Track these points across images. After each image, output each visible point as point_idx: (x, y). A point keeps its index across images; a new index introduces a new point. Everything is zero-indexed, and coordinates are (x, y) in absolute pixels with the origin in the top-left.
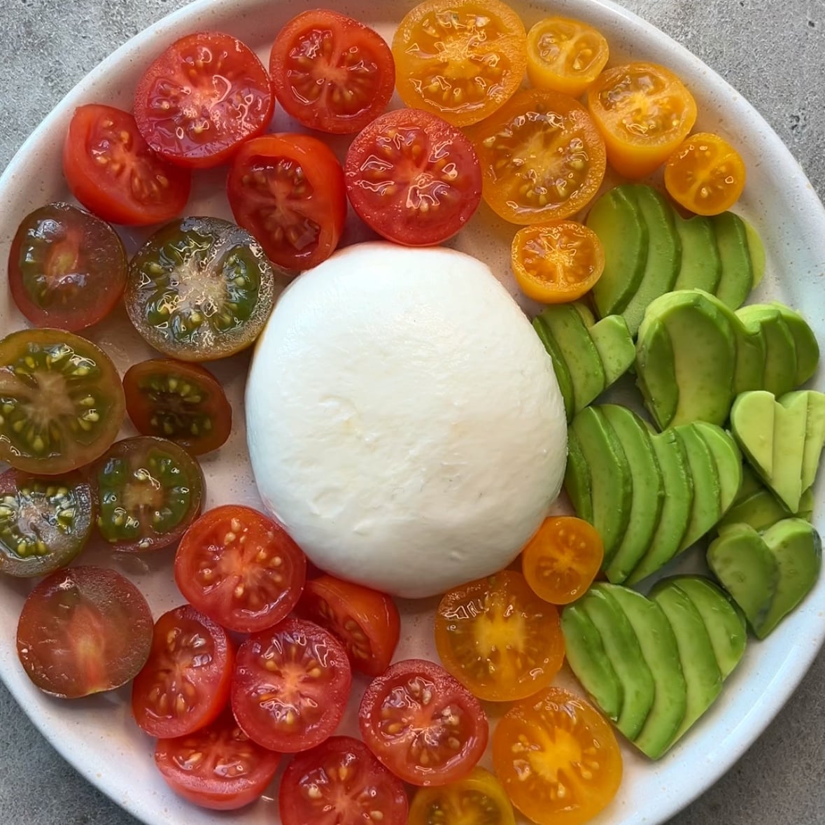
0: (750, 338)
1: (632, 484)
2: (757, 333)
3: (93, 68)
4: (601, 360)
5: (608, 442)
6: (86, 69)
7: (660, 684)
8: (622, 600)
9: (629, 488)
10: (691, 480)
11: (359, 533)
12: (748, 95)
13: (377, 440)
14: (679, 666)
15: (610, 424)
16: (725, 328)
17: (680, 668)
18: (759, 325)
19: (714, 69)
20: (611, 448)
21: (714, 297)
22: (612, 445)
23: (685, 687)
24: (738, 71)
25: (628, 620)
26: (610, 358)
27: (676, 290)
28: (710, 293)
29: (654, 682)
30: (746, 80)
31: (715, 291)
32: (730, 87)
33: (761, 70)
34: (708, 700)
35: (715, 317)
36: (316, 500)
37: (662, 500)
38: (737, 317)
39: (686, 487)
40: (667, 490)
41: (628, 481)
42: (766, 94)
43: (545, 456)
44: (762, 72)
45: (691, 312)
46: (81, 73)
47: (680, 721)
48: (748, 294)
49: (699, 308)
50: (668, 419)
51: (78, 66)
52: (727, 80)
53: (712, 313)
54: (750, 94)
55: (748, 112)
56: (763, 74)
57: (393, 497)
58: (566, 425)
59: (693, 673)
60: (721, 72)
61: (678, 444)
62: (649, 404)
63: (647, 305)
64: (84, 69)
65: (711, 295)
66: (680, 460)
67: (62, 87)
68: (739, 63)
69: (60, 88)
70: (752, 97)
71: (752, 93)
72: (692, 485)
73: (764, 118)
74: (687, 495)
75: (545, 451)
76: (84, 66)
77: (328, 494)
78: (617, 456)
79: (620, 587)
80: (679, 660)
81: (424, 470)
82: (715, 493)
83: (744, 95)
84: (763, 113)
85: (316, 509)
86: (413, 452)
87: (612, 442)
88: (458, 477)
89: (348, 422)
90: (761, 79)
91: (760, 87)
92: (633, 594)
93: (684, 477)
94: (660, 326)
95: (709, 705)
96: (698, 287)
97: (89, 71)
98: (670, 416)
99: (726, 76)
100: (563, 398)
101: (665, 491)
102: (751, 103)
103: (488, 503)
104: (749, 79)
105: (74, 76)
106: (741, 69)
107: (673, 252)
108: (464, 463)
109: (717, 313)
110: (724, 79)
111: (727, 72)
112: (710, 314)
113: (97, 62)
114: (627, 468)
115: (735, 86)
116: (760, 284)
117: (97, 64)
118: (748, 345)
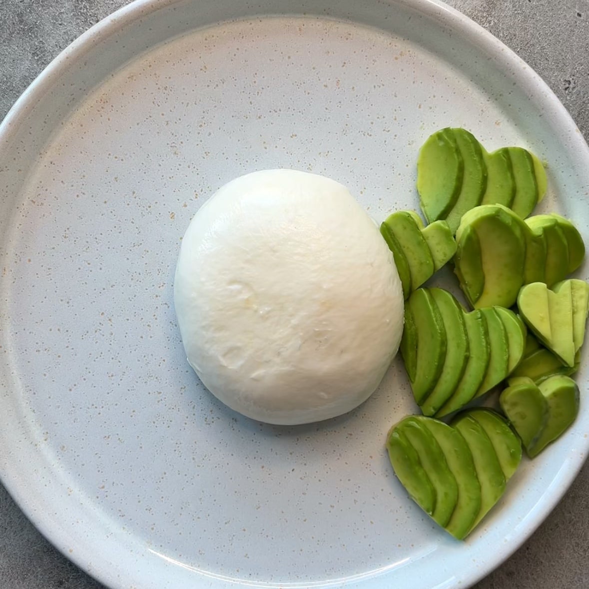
0: (536, 239)
1: (446, 346)
2: (540, 236)
3: (67, 46)
4: (431, 253)
5: (433, 314)
6: (62, 47)
7: (462, 487)
8: (432, 428)
9: (444, 349)
10: (489, 346)
11: (254, 380)
12: (534, 66)
13: (269, 312)
14: (475, 473)
15: (435, 301)
16: (518, 232)
17: (475, 475)
18: (542, 229)
19: (510, 47)
20: (434, 319)
21: (510, 209)
22: (435, 317)
23: (480, 488)
24: (527, 48)
25: (436, 442)
26: (438, 251)
27: (483, 205)
28: (507, 207)
29: (457, 486)
30: (533, 55)
31: (511, 205)
32: (521, 59)
33: (543, 48)
34: (496, 498)
35: (510, 224)
36: (224, 355)
37: (467, 359)
38: (526, 224)
39: (485, 351)
40: (471, 352)
41: (444, 343)
42: (547, 65)
43: (388, 324)
44: (544, 49)
45: (493, 220)
46: (58, 50)
47: (477, 512)
48: (535, 207)
49: (499, 218)
50: (476, 297)
51: (56, 45)
52: (519, 55)
53: (508, 221)
54: (536, 65)
55: (534, 77)
56: (545, 51)
57: (279, 354)
58: (403, 301)
59: (484, 478)
60: (514, 49)
61: (482, 321)
62: (464, 286)
63: (463, 215)
64: (60, 47)
65: (508, 208)
66: (483, 332)
67: (45, 60)
68: (528, 43)
69: (43, 61)
70: (537, 67)
71: (537, 64)
72: (489, 350)
73: (545, 82)
74: (485, 357)
75: (388, 320)
76: (61, 45)
77: (233, 351)
78: (438, 325)
79: (430, 419)
80: (474, 469)
81: (301, 334)
82: (505, 358)
83: (531, 66)
84: (545, 78)
85: (224, 362)
86: (294, 321)
87: (435, 314)
88: (326, 339)
89: (247, 300)
90: (543, 54)
91: (542, 60)
92: (440, 424)
93: (484, 344)
94: (471, 231)
95: (497, 501)
96: (499, 203)
97: (64, 49)
98: (478, 294)
99: (518, 52)
100: (401, 282)
101: (470, 353)
102: (536, 71)
103: (347, 357)
104: (534, 54)
105: (53, 52)
106: (529, 47)
107: (481, 176)
108: (330, 329)
109: (512, 221)
110: (517, 54)
111: (519, 49)
112: (507, 222)
113: (70, 42)
114: (444, 334)
115: (525, 59)
116: (542, 200)
117: (70, 44)
118: (534, 244)
